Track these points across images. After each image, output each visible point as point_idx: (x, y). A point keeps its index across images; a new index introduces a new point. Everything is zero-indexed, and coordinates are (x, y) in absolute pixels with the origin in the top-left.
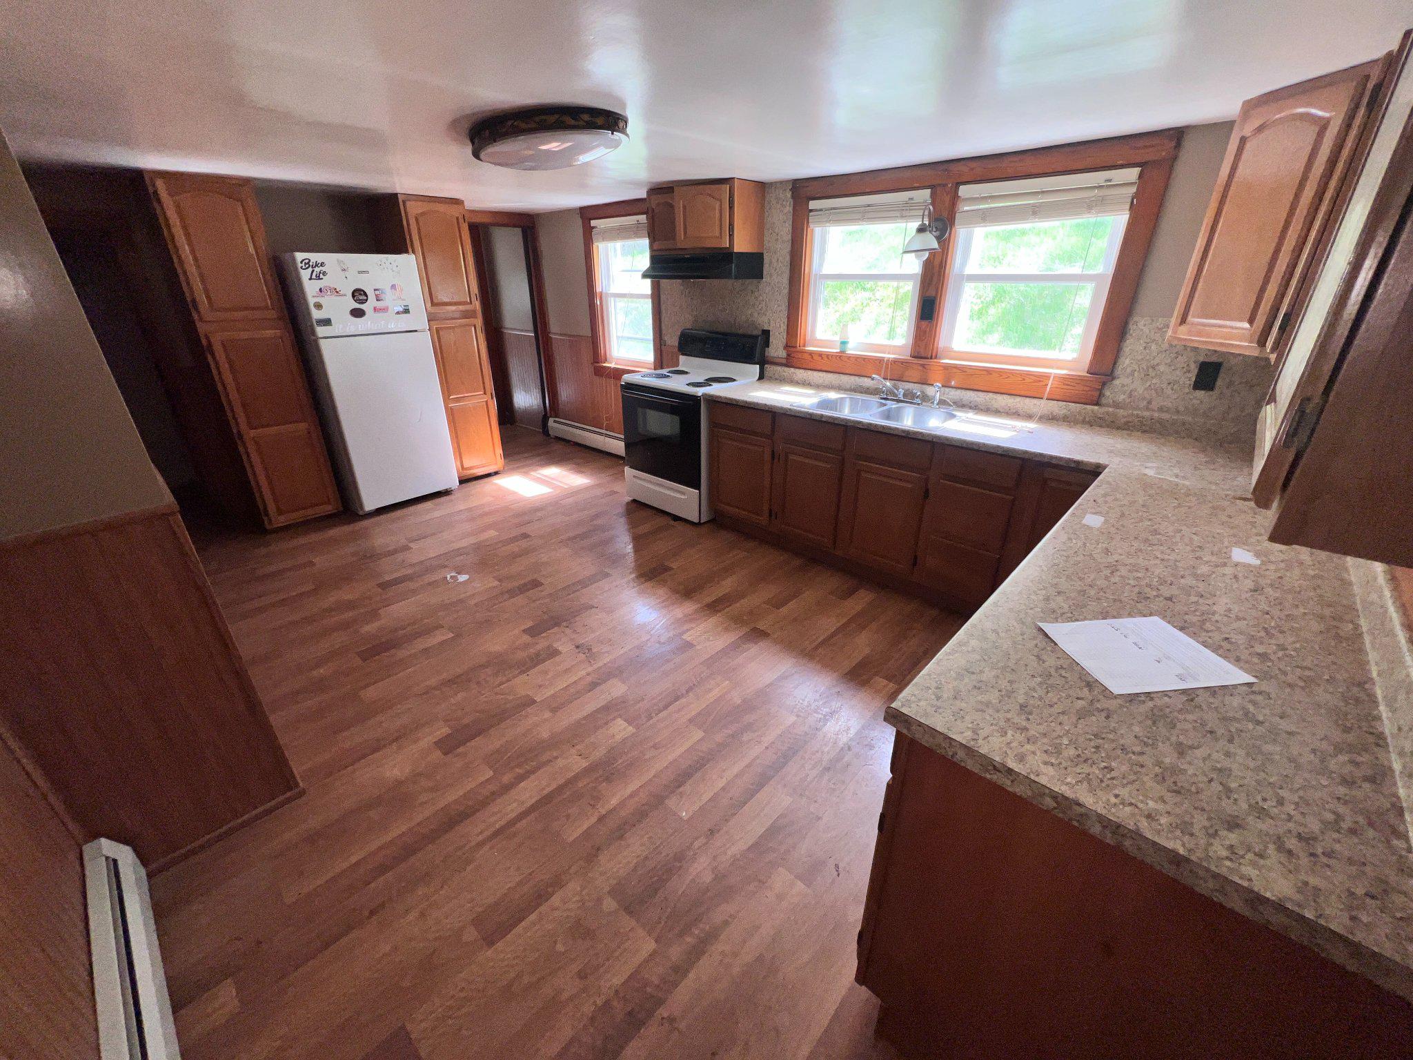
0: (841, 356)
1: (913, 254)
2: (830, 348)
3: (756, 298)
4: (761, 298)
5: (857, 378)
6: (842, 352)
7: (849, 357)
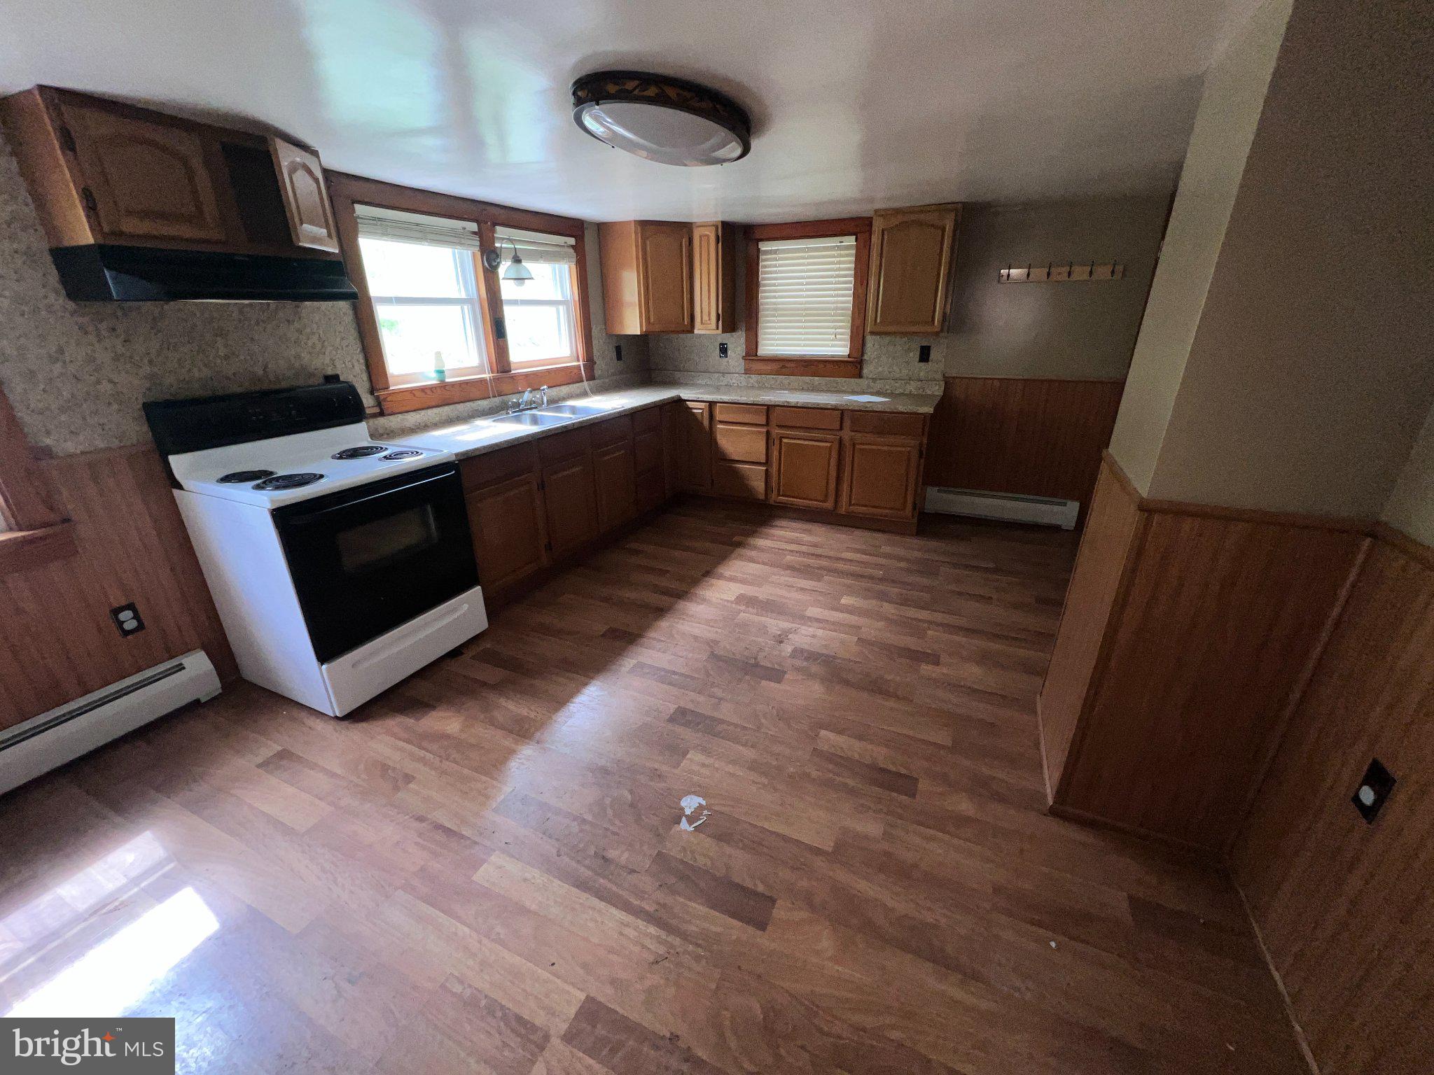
0: (443, 386)
1: (512, 281)
2: (417, 382)
3: (300, 331)
4: (308, 330)
5: (471, 403)
6: (442, 381)
7: (453, 385)
